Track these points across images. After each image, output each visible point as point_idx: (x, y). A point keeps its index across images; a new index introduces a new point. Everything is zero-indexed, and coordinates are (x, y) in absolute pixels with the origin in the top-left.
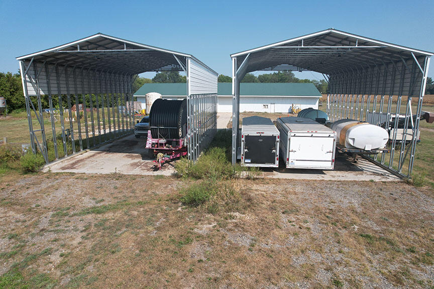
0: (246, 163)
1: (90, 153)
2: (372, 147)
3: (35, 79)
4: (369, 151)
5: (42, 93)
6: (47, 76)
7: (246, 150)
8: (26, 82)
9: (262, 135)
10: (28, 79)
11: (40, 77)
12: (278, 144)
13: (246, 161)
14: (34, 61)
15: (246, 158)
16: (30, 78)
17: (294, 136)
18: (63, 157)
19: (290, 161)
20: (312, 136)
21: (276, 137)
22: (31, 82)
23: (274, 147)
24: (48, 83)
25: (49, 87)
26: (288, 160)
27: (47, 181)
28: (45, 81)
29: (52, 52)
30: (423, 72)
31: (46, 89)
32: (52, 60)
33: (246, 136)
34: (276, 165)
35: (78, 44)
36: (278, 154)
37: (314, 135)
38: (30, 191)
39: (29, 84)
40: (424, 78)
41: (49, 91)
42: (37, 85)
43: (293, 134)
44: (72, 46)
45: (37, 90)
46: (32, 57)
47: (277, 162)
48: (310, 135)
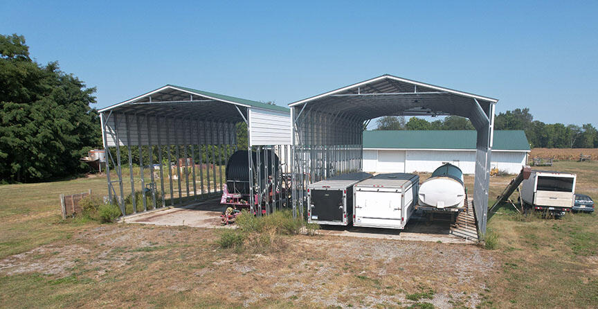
0: (313, 219)
1: (173, 209)
2: (445, 204)
3: (114, 131)
4: (442, 209)
5: (121, 144)
6: (127, 126)
7: (313, 206)
8: (105, 133)
9: (328, 189)
10: (108, 131)
11: (119, 128)
12: (345, 199)
13: (313, 217)
14: (113, 112)
15: (313, 214)
16: (109, 129)
17: (360, 190)
18: (142, 211)
19: (357, 218)
20: (378, 191)
21: (342, 191)
22: (111, 133)
23: (341, 202)
24: (128, 134)
25: (129, 138)
26: (355, 217)
27: (119, 229)
28: (125, 132)
29: (128, 104)
30: (489, 120)
31: (126, 140)
32: (131, 111)
33: (312, 190)
34: (345, 222)
35: (150, 95)
36: (345, 210)
37: (380, 190)
38: (101, 235)
39: (108, 135)
40: (490, 126)
41: (129, 142)
42: (117, 136)
43: (358, 189)
44: (146, 98)
45: (117, 142)
46: (111, 109)
47: (345, 220)
48: (376, 189)
